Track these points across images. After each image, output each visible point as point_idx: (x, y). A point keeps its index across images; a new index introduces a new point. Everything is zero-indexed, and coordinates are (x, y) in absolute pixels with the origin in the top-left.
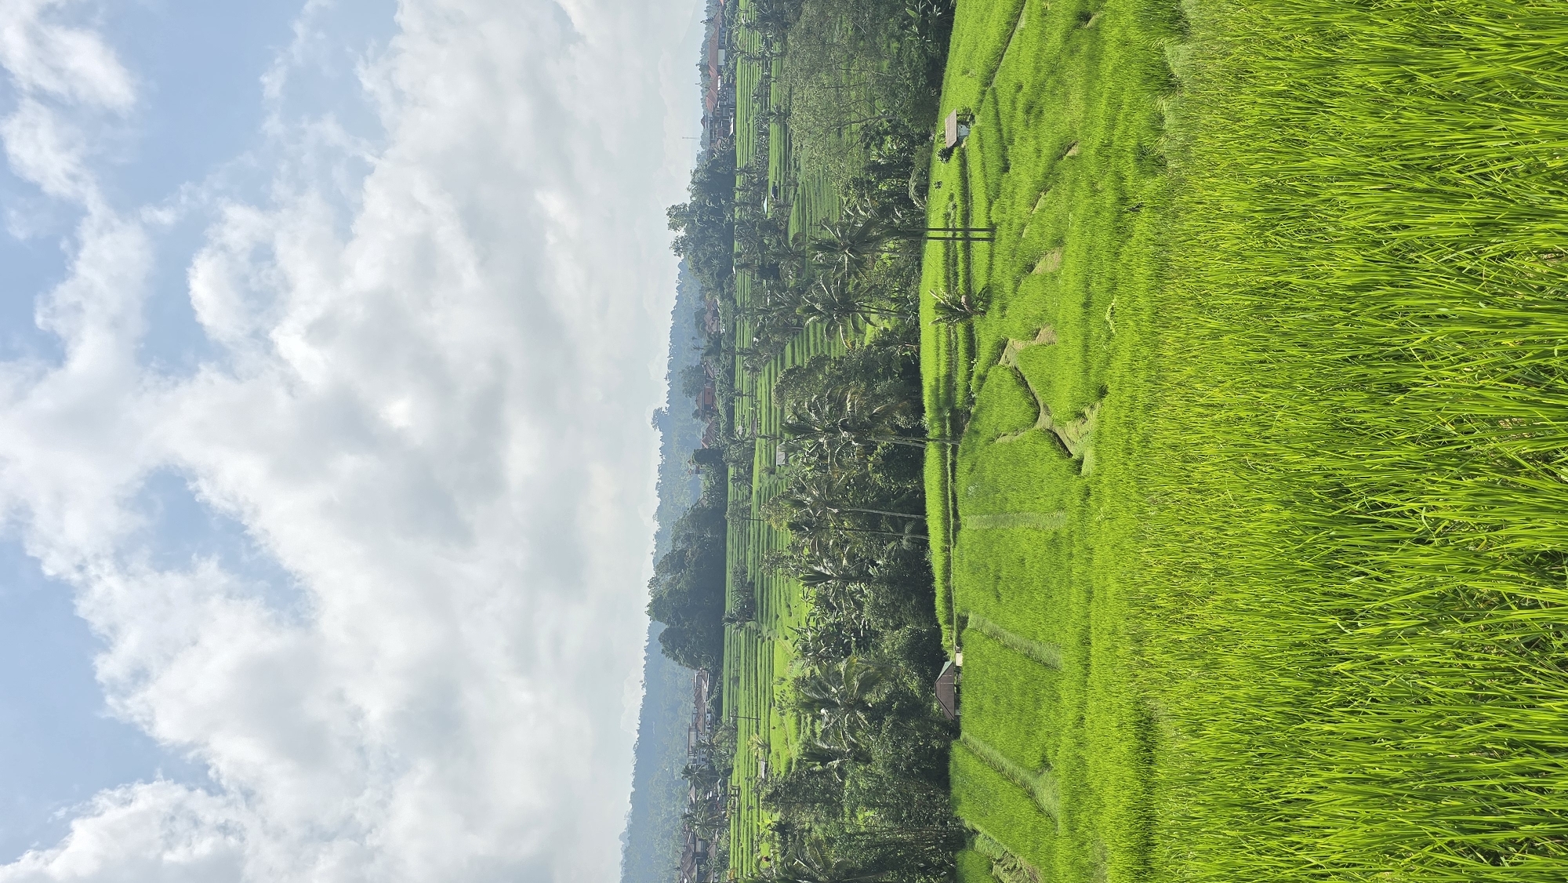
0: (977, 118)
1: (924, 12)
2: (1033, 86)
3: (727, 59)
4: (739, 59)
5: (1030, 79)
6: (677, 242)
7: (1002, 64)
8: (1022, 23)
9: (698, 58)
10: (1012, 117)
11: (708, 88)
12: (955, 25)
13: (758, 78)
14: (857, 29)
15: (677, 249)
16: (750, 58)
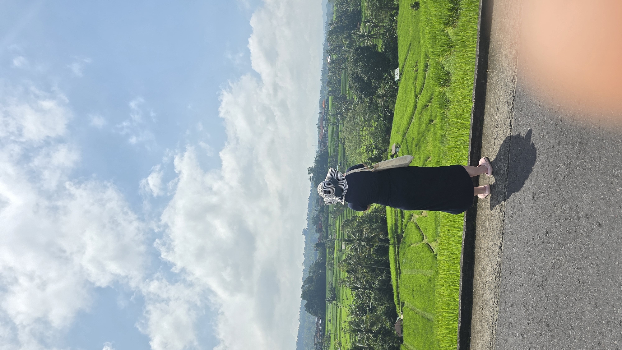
0: (401, 146)
1: (384, 114)
2: (417, 139)
3: (326, 124)
4: (329, 125)
5: (416, 137)
6: (310, 178)
7: (408, 131)
8: (414, 120)
9: (317, 122)
10: (412, 147)
11: (320, 132)
12: (394, 119)
13: (335, 129)
14: (364, 119)
15: (311, 180)
16: (333, 124)
